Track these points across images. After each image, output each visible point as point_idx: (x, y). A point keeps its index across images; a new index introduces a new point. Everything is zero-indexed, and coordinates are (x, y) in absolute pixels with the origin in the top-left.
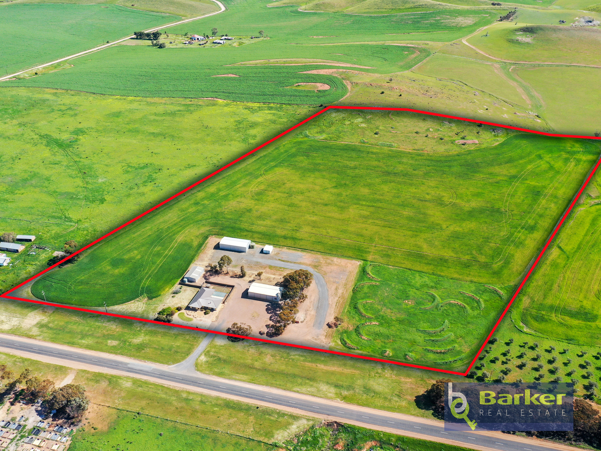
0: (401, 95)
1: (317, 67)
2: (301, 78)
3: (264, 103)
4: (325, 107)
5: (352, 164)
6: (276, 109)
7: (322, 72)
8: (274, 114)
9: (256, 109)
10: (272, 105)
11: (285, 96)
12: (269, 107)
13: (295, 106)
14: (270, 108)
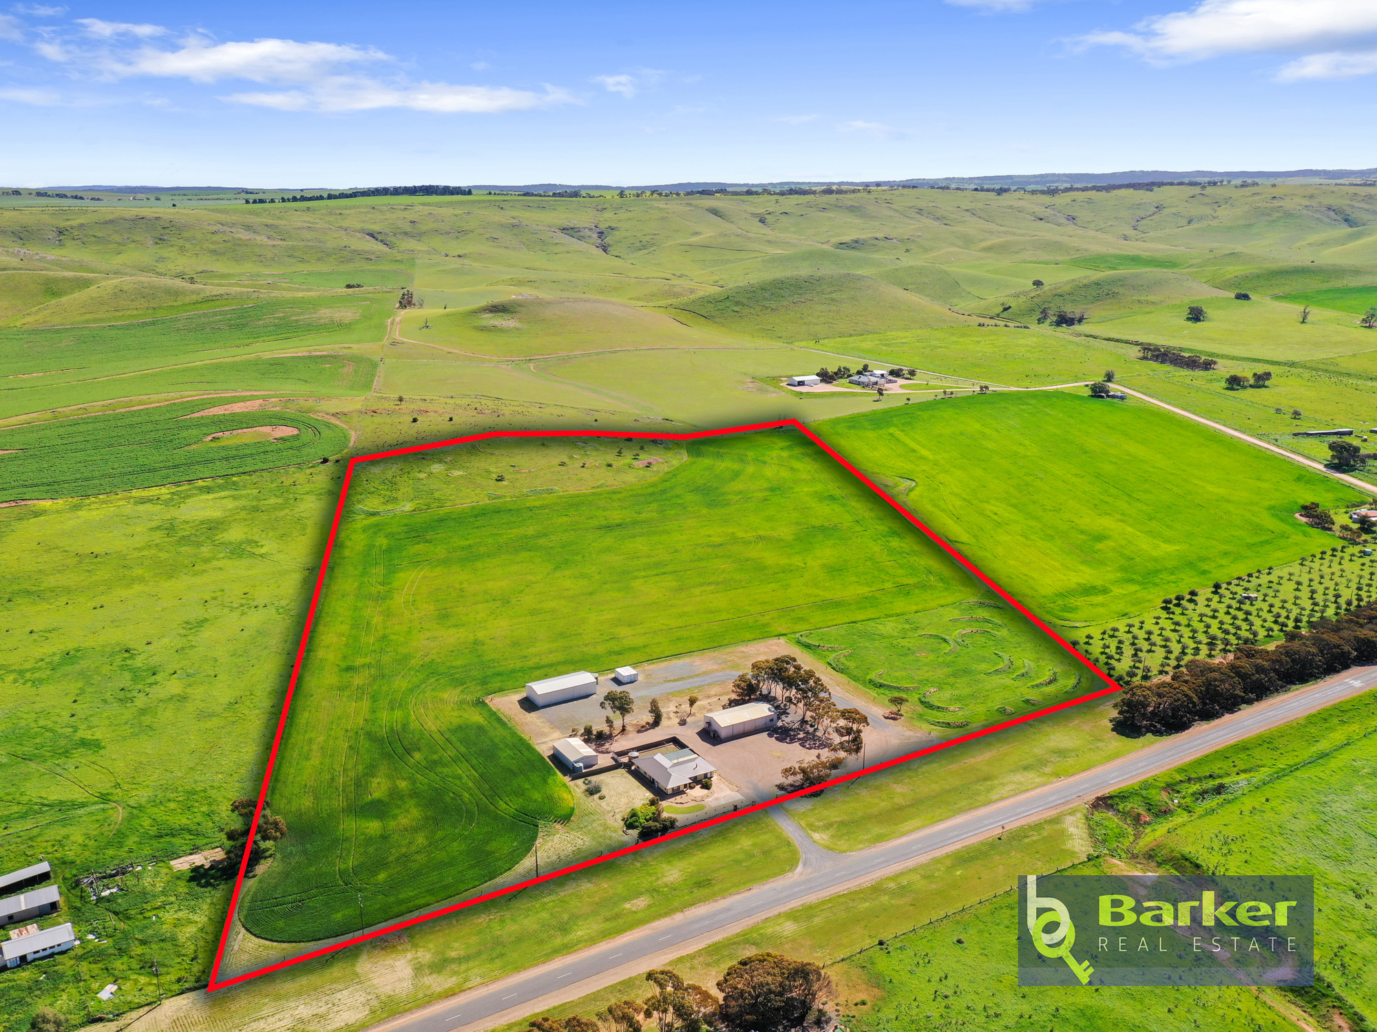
0: (451, 419)
1: (212, 403)
2: (205, 425)
3: (177, 484)
4: (337, 461)
5: (531, 530)
6: (221, 488)
7: (238, 408)
8: (234, 498)
9: (172, 499)
10: (200, 483)
11: (212, 461)
12: (200, 489)
13: (264, 474)
14: (208, 490)
